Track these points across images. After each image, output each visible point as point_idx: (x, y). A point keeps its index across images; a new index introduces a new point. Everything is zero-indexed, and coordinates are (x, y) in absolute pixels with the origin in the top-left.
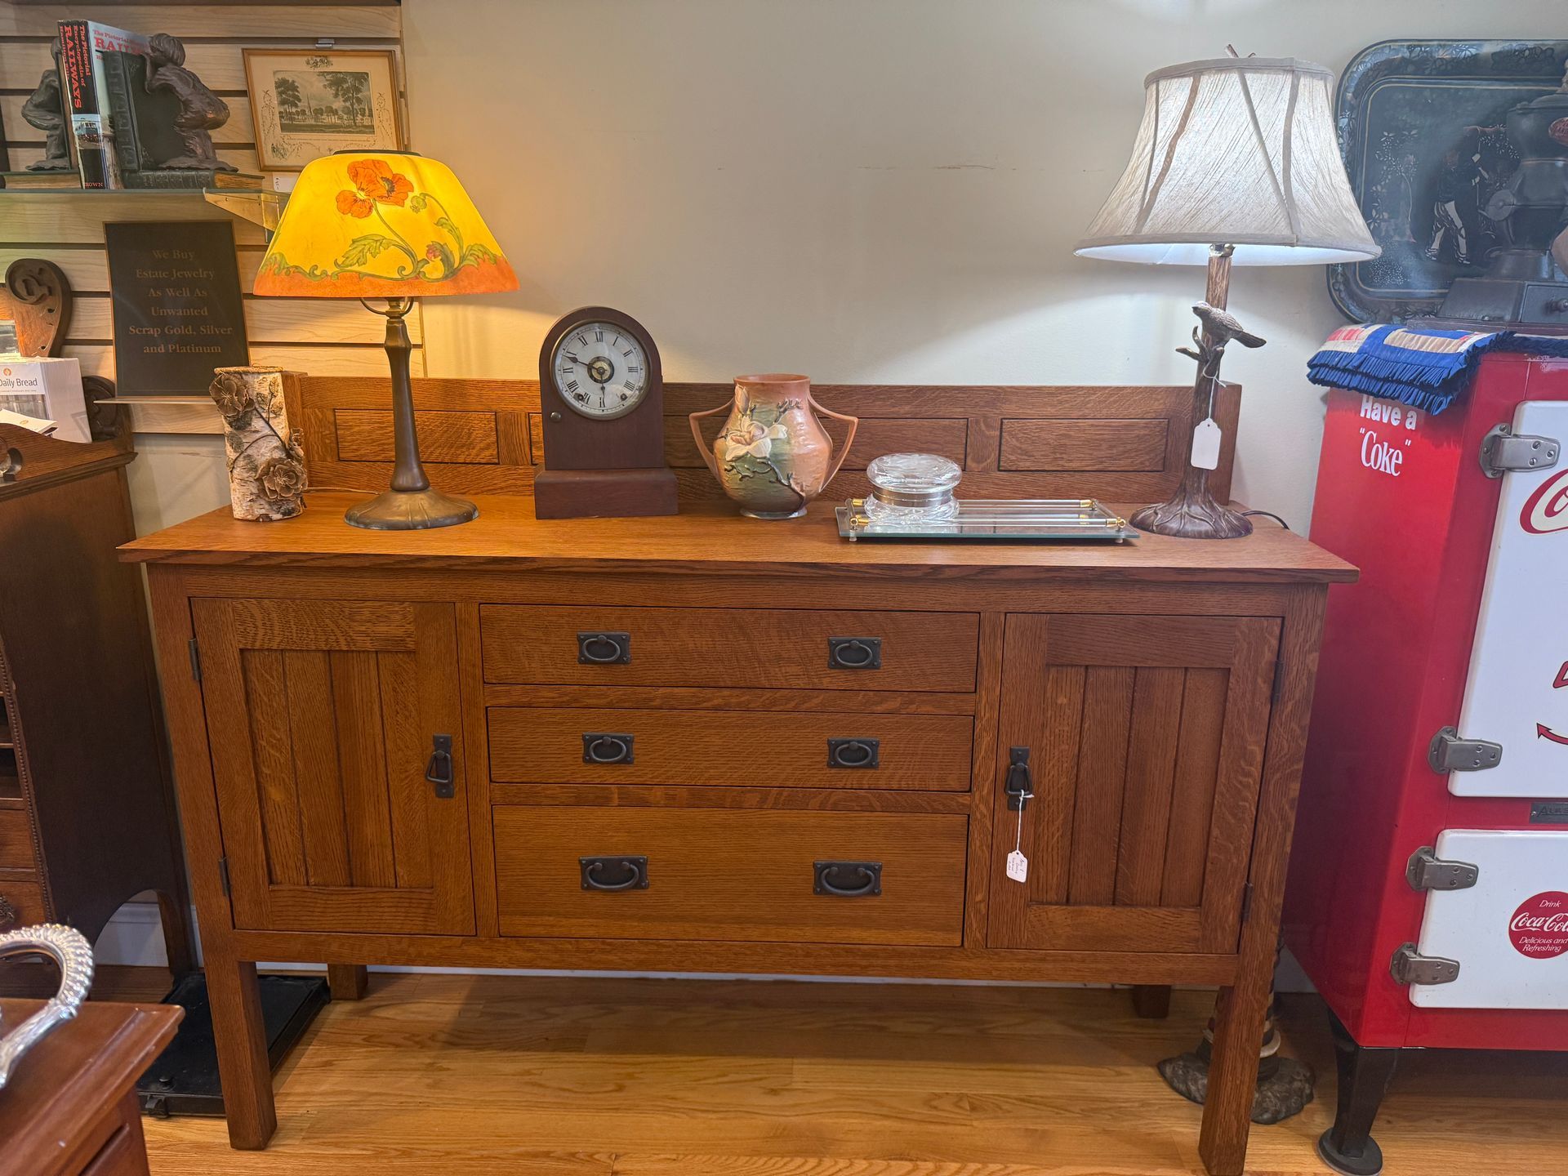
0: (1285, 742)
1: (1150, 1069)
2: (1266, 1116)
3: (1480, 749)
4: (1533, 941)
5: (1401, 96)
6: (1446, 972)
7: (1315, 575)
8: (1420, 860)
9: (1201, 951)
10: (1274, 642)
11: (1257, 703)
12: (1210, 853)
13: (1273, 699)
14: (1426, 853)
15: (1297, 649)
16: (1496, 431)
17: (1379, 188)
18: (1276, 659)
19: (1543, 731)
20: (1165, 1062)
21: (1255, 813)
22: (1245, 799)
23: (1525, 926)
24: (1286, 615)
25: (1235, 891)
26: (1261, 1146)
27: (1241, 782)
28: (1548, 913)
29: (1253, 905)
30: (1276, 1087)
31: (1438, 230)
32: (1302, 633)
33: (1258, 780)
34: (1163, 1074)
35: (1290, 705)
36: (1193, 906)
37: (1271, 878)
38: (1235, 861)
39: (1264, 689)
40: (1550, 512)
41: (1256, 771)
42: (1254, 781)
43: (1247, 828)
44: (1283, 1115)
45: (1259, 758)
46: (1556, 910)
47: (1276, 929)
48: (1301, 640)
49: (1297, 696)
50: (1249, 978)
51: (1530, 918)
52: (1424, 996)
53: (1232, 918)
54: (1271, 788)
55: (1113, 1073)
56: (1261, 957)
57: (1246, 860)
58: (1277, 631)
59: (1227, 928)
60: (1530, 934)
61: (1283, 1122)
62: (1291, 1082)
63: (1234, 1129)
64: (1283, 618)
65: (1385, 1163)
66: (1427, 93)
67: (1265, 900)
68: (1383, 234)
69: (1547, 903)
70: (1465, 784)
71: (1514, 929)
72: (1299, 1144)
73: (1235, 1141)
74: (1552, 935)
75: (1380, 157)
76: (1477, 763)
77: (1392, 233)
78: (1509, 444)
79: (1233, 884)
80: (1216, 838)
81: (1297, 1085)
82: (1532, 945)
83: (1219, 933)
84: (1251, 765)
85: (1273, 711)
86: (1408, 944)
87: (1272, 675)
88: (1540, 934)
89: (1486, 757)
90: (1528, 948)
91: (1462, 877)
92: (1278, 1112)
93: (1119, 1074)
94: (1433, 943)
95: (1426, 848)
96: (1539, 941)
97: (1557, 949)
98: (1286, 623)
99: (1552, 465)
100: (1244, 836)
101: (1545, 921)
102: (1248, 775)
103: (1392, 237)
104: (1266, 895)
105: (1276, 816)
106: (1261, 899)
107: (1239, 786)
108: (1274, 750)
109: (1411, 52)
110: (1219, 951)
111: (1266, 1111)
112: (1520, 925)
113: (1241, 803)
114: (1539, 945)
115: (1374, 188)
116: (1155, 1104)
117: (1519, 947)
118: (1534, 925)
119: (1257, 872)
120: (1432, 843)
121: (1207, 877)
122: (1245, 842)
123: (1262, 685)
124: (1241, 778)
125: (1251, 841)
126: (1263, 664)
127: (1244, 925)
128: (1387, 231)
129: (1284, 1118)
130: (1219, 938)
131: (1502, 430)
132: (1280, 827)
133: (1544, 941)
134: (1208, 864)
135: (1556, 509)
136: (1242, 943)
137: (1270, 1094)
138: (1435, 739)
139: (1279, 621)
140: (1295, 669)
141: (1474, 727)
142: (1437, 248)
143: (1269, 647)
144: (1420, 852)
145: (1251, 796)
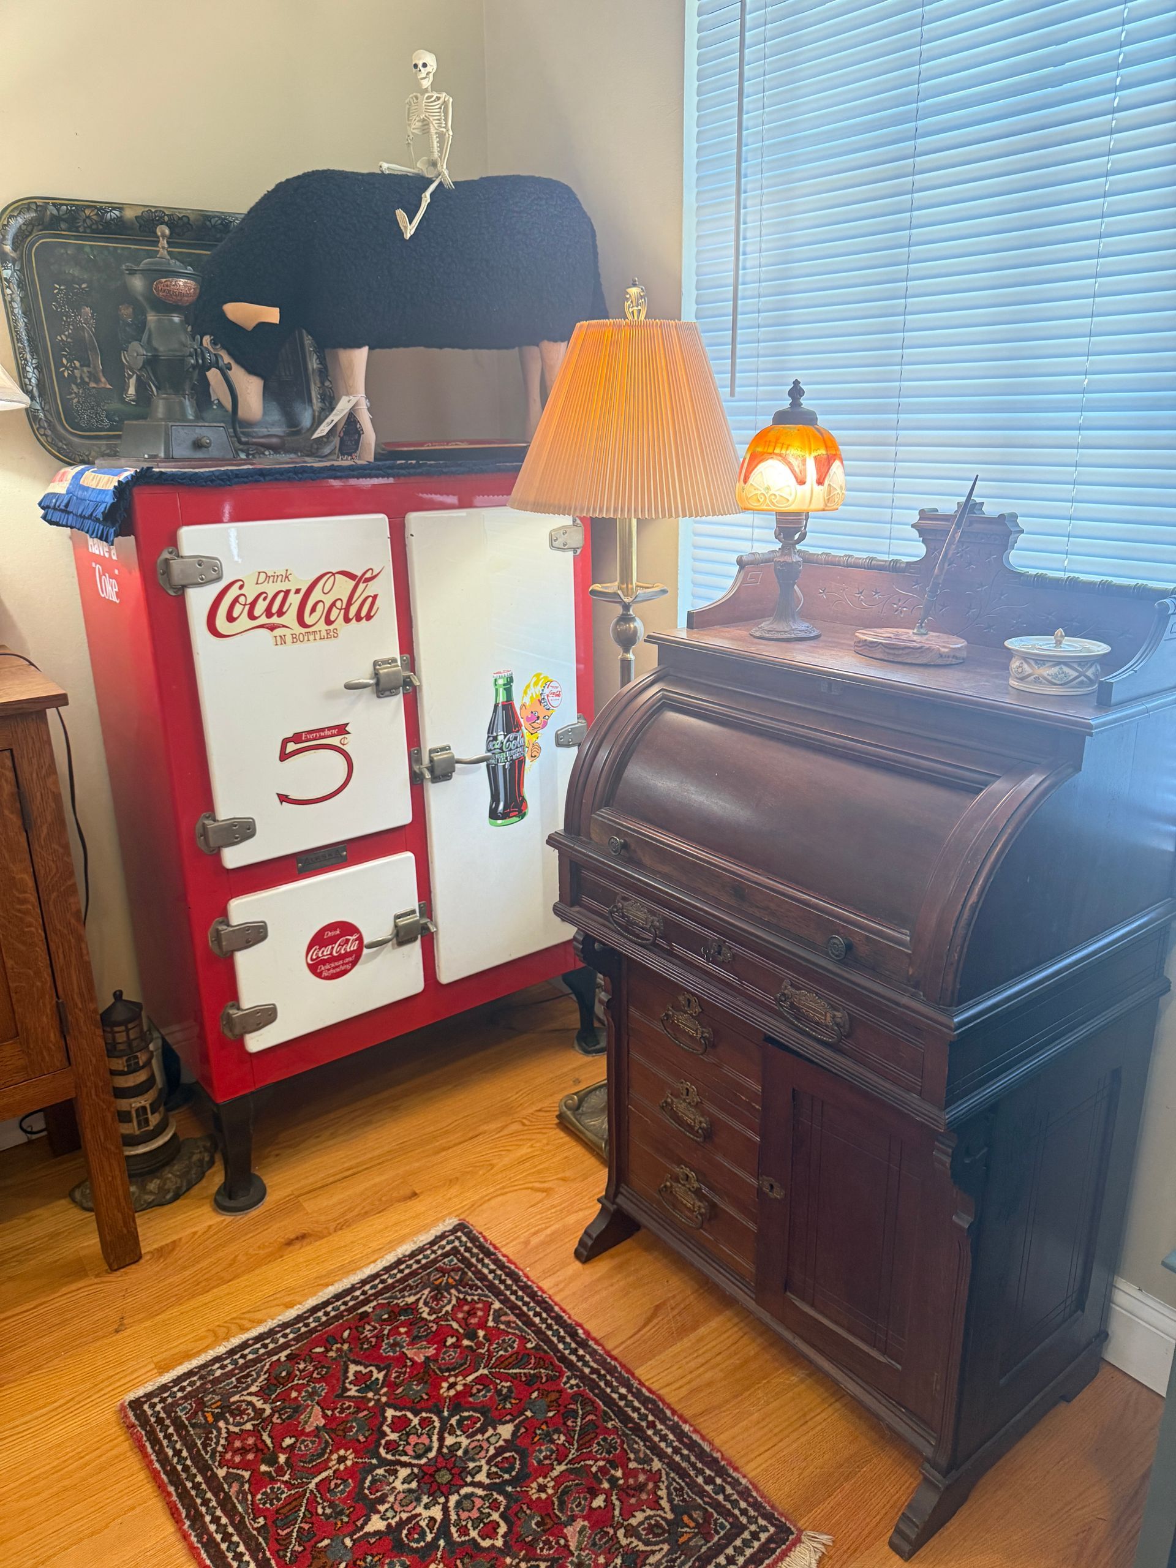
0: (51, 863)
1: (63, 1202)
2: (168, 1197)
3: (235, 826)
4: (328, 966)
5: (63, 251)
6: (267, 1015)
7: (25, 705)
8: (218, 931)
9: (33, 1076)
10: (10, 775)
11: (11, 834)
12: (11, 984)
13: (27, 827)
14: (221, 923)
15: (34, 775)
16: (165, 555)
17: (64, 338)
18: (16, 790)
19: (283, 798)
20: (73, 1190)
21: (43, 934)
22: (30, 926)
23: (318, 957)
24: (13, 747)
25: (48, 1011)
26: (164, 1224)
27: (19, 911)
28: (333, 941)
29: (70, 1018)
30: (176, 1167)
31: (130, 377)
32: (34, 761)
33: (37, 904)
34: (74, 1201)
35: (45, 830)
36: (11, 1038)
37: (80, 988)
38: (39, 984)
39: (14, 819)
40: (231, 618)
41: (33, 898)
42: (33, 906)
43: (41, 950)
44: (184, 1189)
45: (31, 883)
46: (337, 938)
47: (99, 1032)
48: (36, 767)
49: (49, 818)
50: (89, 1084)
51: (320, 949)
52: (256, 1042)
53: (53, 1036)
54: (52, 908)
55: (23, 1220)
56: (94, 1061)
57: (49, 979)
58: (9, 763)
59: (53, 1047)
60: (324, 962)
61: (186, 1195)
62: (190, 1158)
63: (121, 1222)
64: (11, 750)
65: (269, 1190)
66: (87, 249)
67: (80, 1010)
68: (79, 381)
69: (330, 934)
70: (234, 857)
71: (310, 962)
72: (198, 1208)
73: (125, 1231)
74: (341, 957)
75: (57, 308)
76: (237, 838)
77: (87, 380)
78: (176, 564)
79: (44, 1005)
80: (12, 969)
81: (195, 1158)
82: (328, 970)
83: (45, 1053)
84: (25, 892)
85: (30, 838)
86: (230, 1003)
87: (18, 805)
88: (332, 959)
89: (243, 830)
90: (325, 974)
91: (256, 934)
92: (179, 1188)
93: (29, 1219)
94: (250, 996)
95: (220, 919)
96: (333, 965)
97: (348, 967)
98: (14, 752)
99: (219, 578)
100: (40, 958)
101: (333, 948)
102: (24, 901)
103: (88, 384)
104: (80, 1006)
105: (65, 931)
106: (77, 1010)
107: (20, 915)
108: (42, 872)
109: (58, 210)
110: (51, 1070)
111: (168, 1191)
112: (314, 957)
113: (26, 930)
114: (334, 968)
115: (59, 338)
116: (64, 1232)
117: (319, 975)
118: (325, 953)
119: (64, 990)
120: (224, 913)
121: (15, 1007)
122: (43, 962)
123: (11, 816)
124: (18, 907)
125: (49, 962)
126: (5, 796)
127: (68, 1038)
128: (81, 378)
129: (188, 1190)
130: (47, 1058)
131: (171, 553)
132: (73, 940)
133: (337, 964)
134: (13, 995)
135: (235, 615)
136: (71, 1054)
137: (170, 1175)
138: (199, 826)
139: (7, 753)
140: (38, 794)
141: (226, 808)
142: (134, 393)
143: (6, 780)
144: (216, 925)
145: (34, 920)
